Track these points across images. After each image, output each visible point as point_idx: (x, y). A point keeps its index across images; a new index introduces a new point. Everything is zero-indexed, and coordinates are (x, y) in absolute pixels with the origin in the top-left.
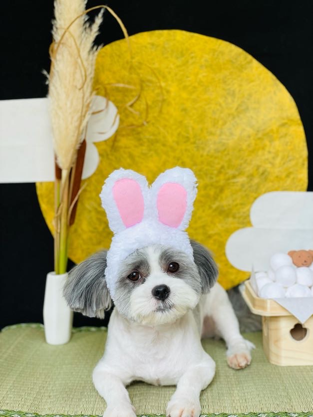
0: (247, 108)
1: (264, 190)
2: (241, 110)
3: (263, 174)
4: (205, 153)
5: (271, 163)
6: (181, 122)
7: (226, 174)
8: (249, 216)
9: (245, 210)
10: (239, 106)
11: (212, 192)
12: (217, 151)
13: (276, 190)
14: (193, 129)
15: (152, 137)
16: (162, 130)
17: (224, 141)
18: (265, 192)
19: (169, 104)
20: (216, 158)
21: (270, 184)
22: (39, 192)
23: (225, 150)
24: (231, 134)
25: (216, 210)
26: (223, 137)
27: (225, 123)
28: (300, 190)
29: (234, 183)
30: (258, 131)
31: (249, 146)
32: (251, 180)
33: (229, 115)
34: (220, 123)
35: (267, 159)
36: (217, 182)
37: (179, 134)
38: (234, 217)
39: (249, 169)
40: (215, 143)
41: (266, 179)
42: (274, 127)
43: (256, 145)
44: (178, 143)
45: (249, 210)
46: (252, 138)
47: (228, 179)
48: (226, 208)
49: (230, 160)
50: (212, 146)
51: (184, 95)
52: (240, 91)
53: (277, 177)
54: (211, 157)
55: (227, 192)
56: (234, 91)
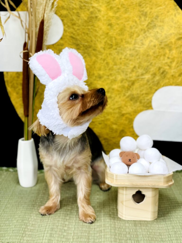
0: (155, 25)
1: (162, 84)
2: (151, 26)
3: (163, 73)
4: (123, 57)
5: (168, 65)
6: (107, 34)
7: (137, 72)
8: (151, 102)
9: (148, 98)
10: (150, 23)
11: (126, 85)
12: (131, 55)
13: (171, 85)
14: (116, 39)
15: (86, 44)
16: (93, 39)
17: (137, 49)
18: (163, 86)
19: (99, 20)
20: (130, 60)
21: (167, 81)
22: (6, 79)
23: (137, 55)
24: (143, 44)
25: (128, 97)
26: (137, 46)
27: (138, 35)
29: (142, 79)
30: (161, 42)
31: (154, 53)
32: (154, 77)
33: (142, 30)
34: (135, 35)
35: (166, 63)
36: (130, 77)
37: (105, 43)
38: (141, 102)
39: (153, 69)
40: (130, 50)
41: (165, 77)
42: (173, 40)
43: (159, 52)
44: (104, 49)
45: (151, 98)
46: (157, 47)
47: (138, 76)
48: (135, 96)
49: (140, 62)
50: (128, 52)
51: (111, 14)
52: (150, 12)
53: (172, 76)
54: (127, 60)
55: (137, 85)
56: (146, 13)
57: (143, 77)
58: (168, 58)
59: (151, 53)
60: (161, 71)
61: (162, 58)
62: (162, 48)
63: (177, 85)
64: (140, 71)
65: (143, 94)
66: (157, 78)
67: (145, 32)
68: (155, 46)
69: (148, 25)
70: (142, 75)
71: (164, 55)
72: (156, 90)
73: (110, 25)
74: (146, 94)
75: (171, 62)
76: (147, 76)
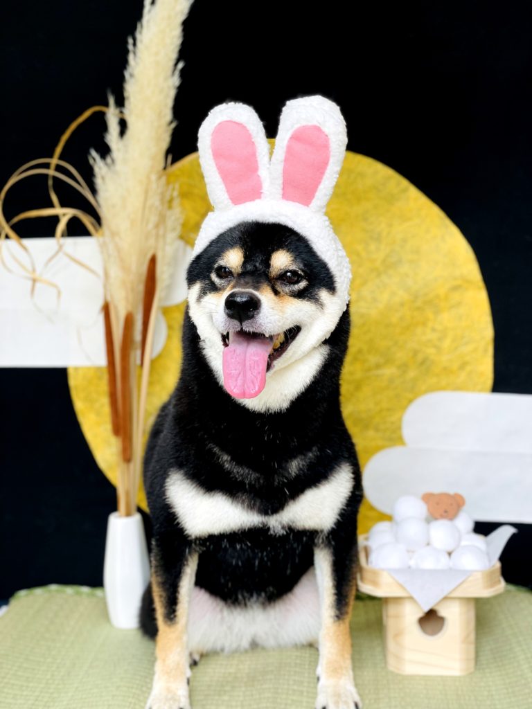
0: (400, 261)
1: (423, 388)
2: (391, 263)
3: (423, 362)
5: (435, 346)
7: (365, 361)
8: (399, 428)
9: (394, 418)
10: (388, 256)
13: (443, 389)
17: (364, 311)
18: (426, 392)
21: (434, 380)
22: (72, 383)
23: (364, 325)
24: (375, 300)
26: (362, 304)
27: (365, 282)
28: (481, 390)
29: (377, 376)
30: (416, 297)
31: (402, 319)
32: (404, 372)
33: (372, 270)
34: (358, 282)
35: (430, 341)
38: (377, 429)
39: (401, 356)
41: (428, 371)
42: (442, 292)
43: (413, 317)
45: (400, 420)
46: (406, 307)
47: (369, 370)
48: (364, 415)
49: (371, 341)
52: (388, 234)
53: (445, 369)
55: (366, 390)
56: (379, 234)
57: (379, 372)
58: (434, 330)
59: (394, 320)
60: (420, 357)
61: (419, 330)
62: (418, 309)
63: (458, 388)
64: (373, 359)
65: (381, 411)
66: (412, 374)
67: (379, 275)
68: (402, 305)
69: (384, 261)
70: (378, 366)
71: (424, 324)
72: (410, 401)
74: (388, 410)
75: (440, 339)
76: (388, 371)
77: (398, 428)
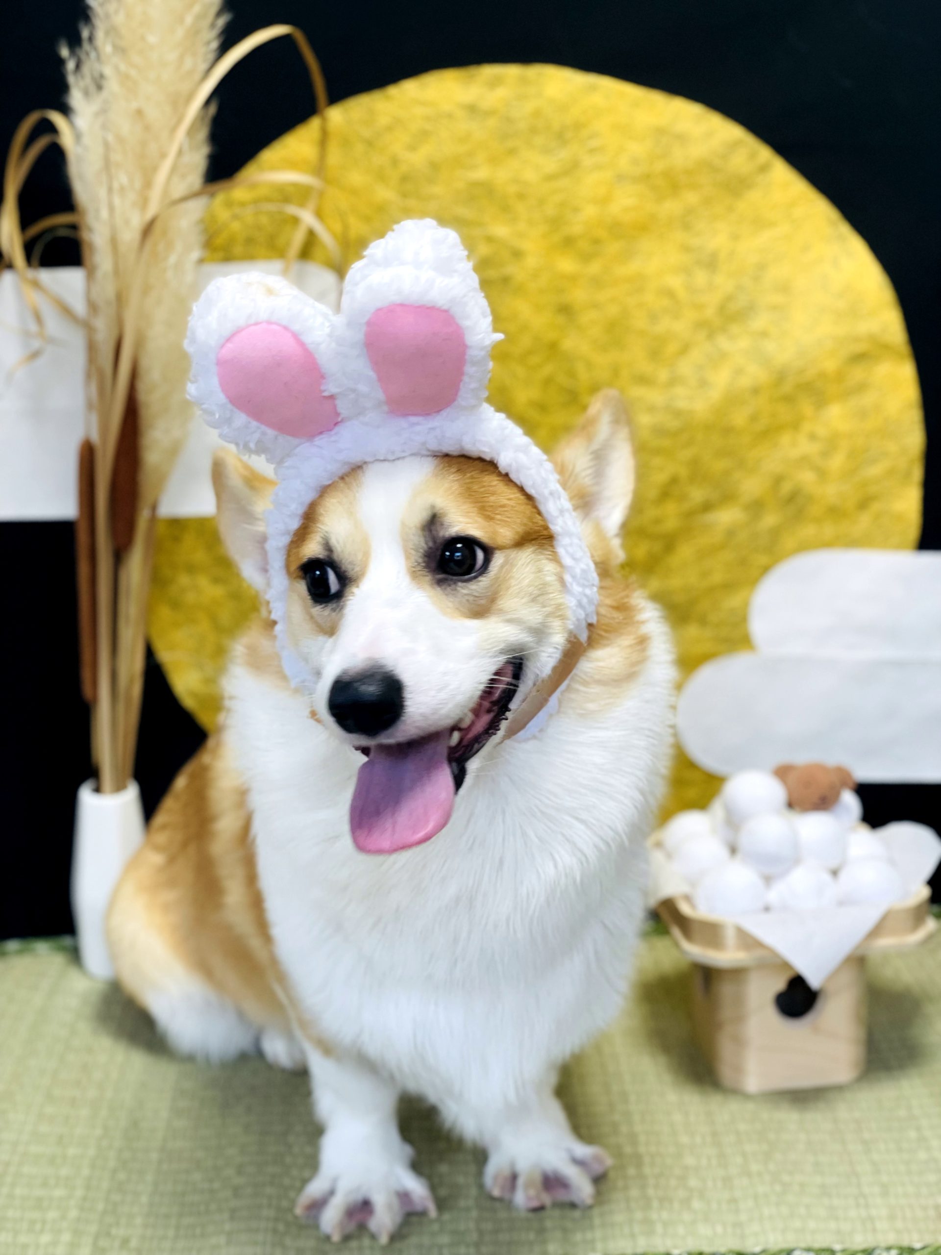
0: (752, 308)
1: (792, 544)
2: (734, 312)
3: (790, 500)
5: (815, 468)
6: (553, 346)
7: (684, 498)
8: (744, 620)
11: (641, 553)
13: (828, 545)
14: (590, 366)
18: (795, 552)
19: (519, 290)
21: (811, 529)
23: (684, 428)
24: (703, 383)
26: (679, 390)
27: (685, 349)
28: (897, 547)
29: (705, 524)
30: (781, 377)
32: (757, 516)
33: (699, 324)
35: (806, 457)
37: (548, 381)
38: (704, 623)
39: (751, 486)
40: (653, 409)
41: (800, 514)
42: (831, 366)
43: (774, 415)
45: (746, 604)
46: (763, 396)
47: (692, 514)
49: (697, 460)
53: (832, 509)
56: (714, 256)
57: (709, 518)
59: (739, 420)
60: (786, 488)
63: (854, 543)
66: (770, 520)
72: (766, 570)
73: (566, 310)
74: (725, 587)
76: (726, 517)
77: (740, 620)
